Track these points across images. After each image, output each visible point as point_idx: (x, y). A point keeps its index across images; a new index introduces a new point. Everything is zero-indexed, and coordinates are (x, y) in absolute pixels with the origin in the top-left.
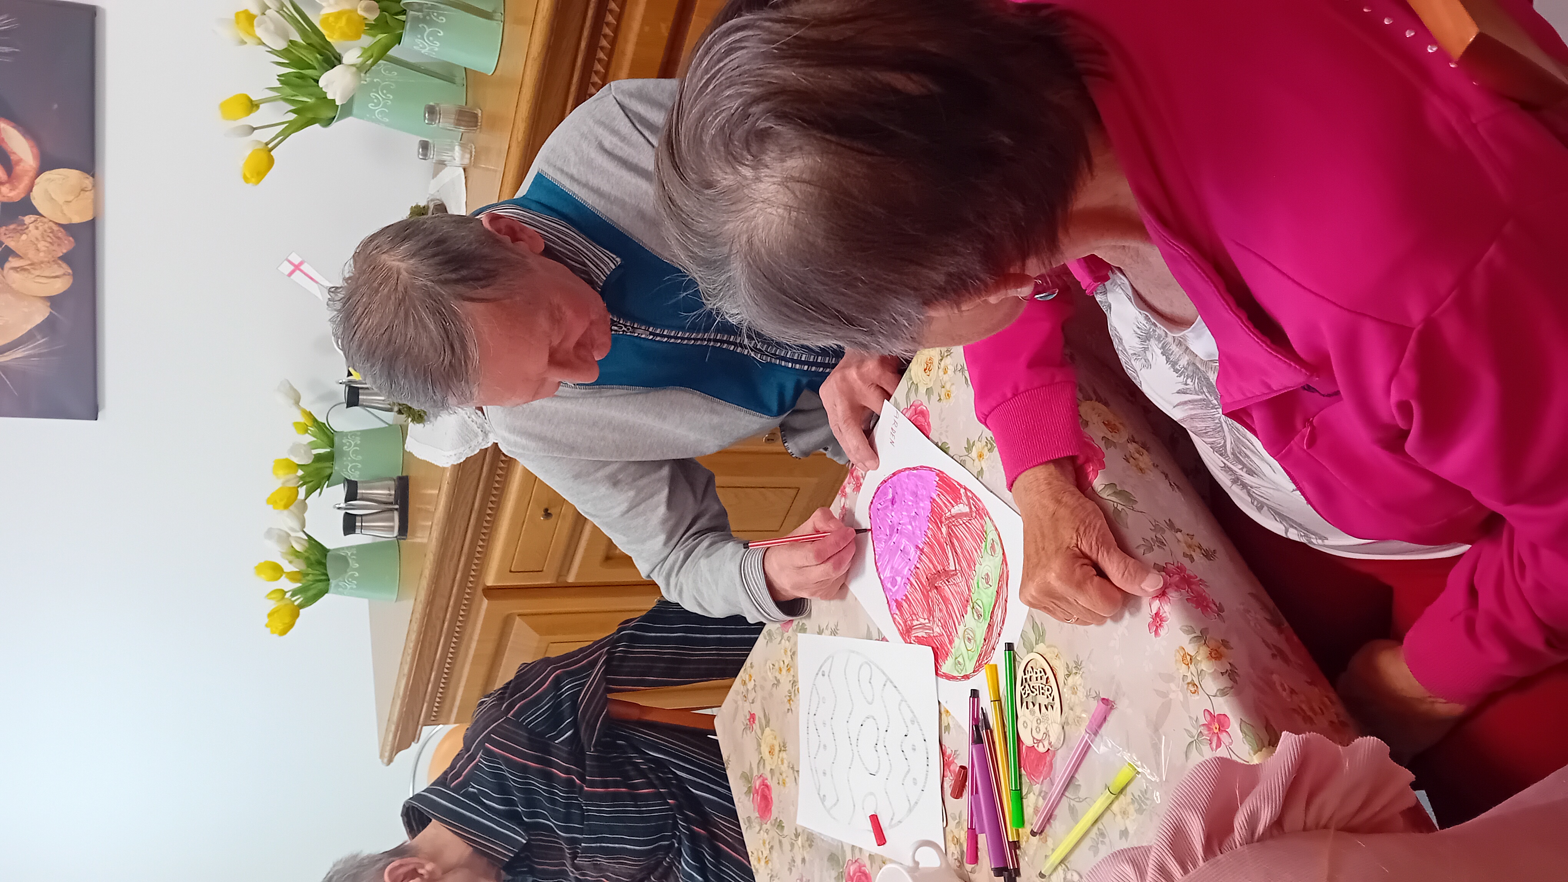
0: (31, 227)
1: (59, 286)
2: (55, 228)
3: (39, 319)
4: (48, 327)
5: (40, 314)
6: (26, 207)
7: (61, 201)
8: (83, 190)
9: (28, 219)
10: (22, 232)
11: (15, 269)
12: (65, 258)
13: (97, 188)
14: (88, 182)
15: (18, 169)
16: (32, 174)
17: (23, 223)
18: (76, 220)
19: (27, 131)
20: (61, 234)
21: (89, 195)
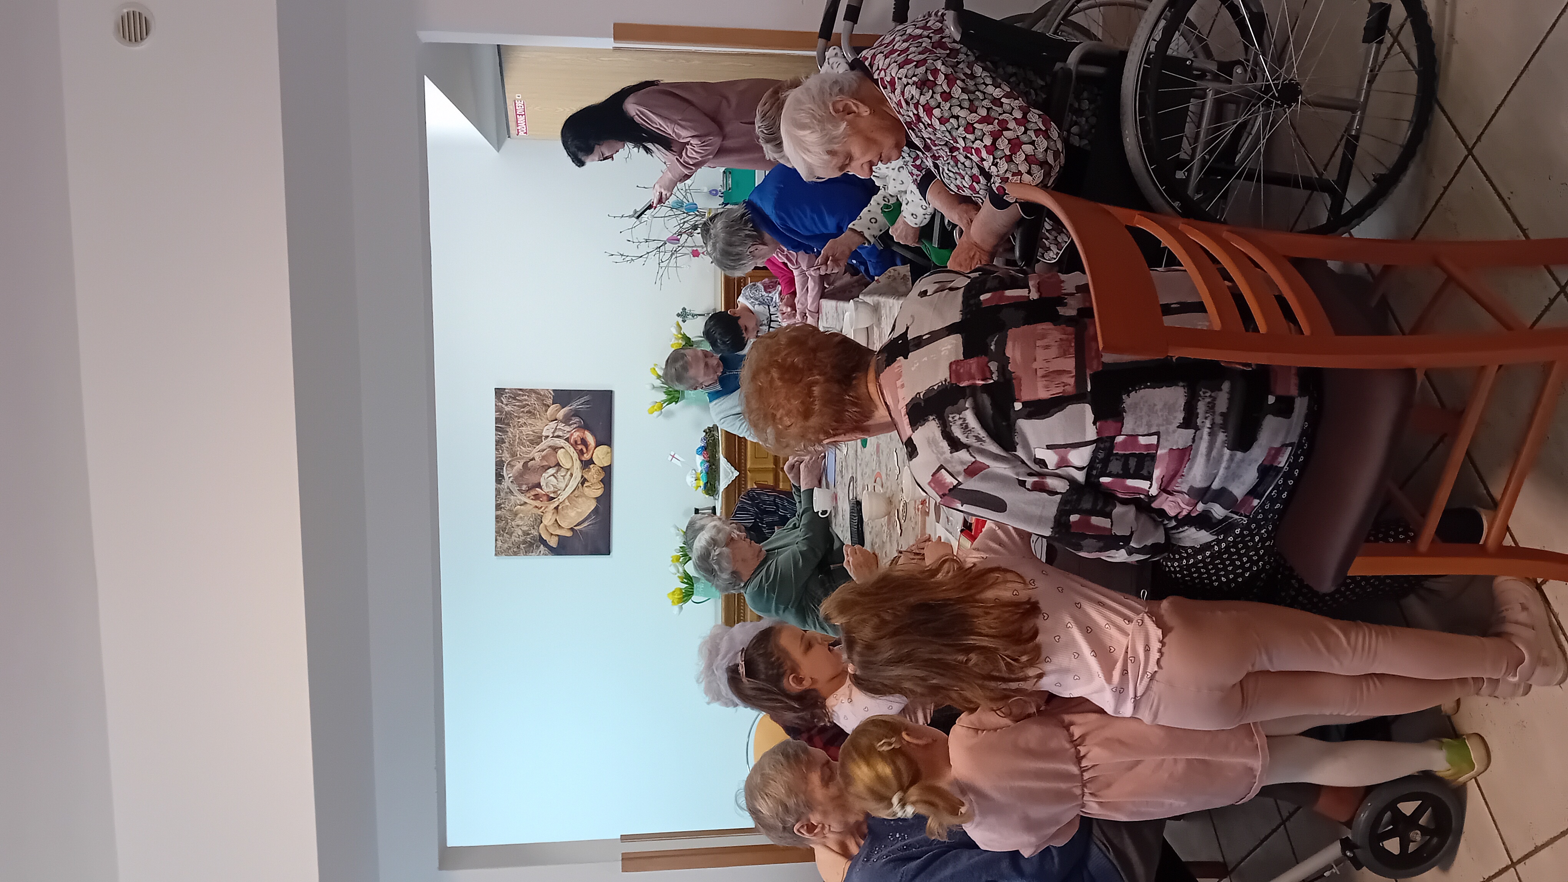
1: (599, 493)
2: (599, 469)
3: (593, 508)
4: (595, 511)
5: (593, 505)
7: (601, 458)
8: (608, 453)
11: (587, 487)
12: (602, 481)
13: (612, 452)
14: (609, 450)
16: (593, 449)
17: (590, 468)
18: (606, 465)
20: (601, 471)
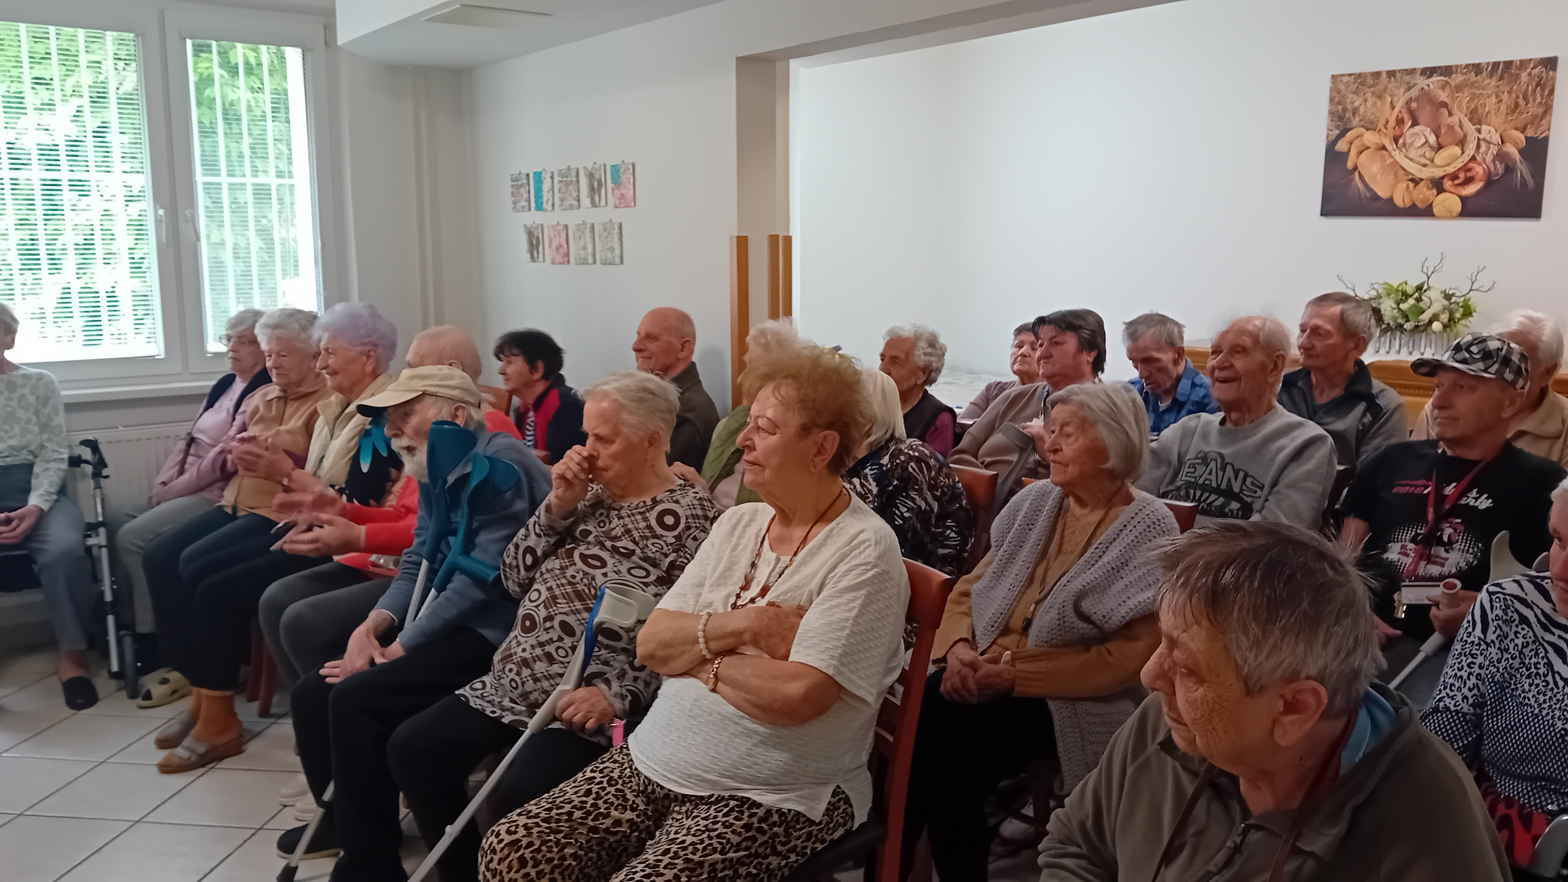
0: (1430, 192)
1: (1399, 202)
2: (1430, 201)
3: (1380, 194)
4: (1376, 197)
5: (1383, 194)
6: (1441, 190)
7: (1444, 204)
8: (1450, 212)
9: (1435, 191)
10: (1428, 189)
11: (1408, 185)
12: (1414, 205)
13: (1451, 217)
14: (1455, 214)
15: (1460, 188)
16: (1458, 193)
17: (1432, 189)
18: (1434, 209)
19: (1479, 193)
20: (1427, 204)
21: (1448, 214)
